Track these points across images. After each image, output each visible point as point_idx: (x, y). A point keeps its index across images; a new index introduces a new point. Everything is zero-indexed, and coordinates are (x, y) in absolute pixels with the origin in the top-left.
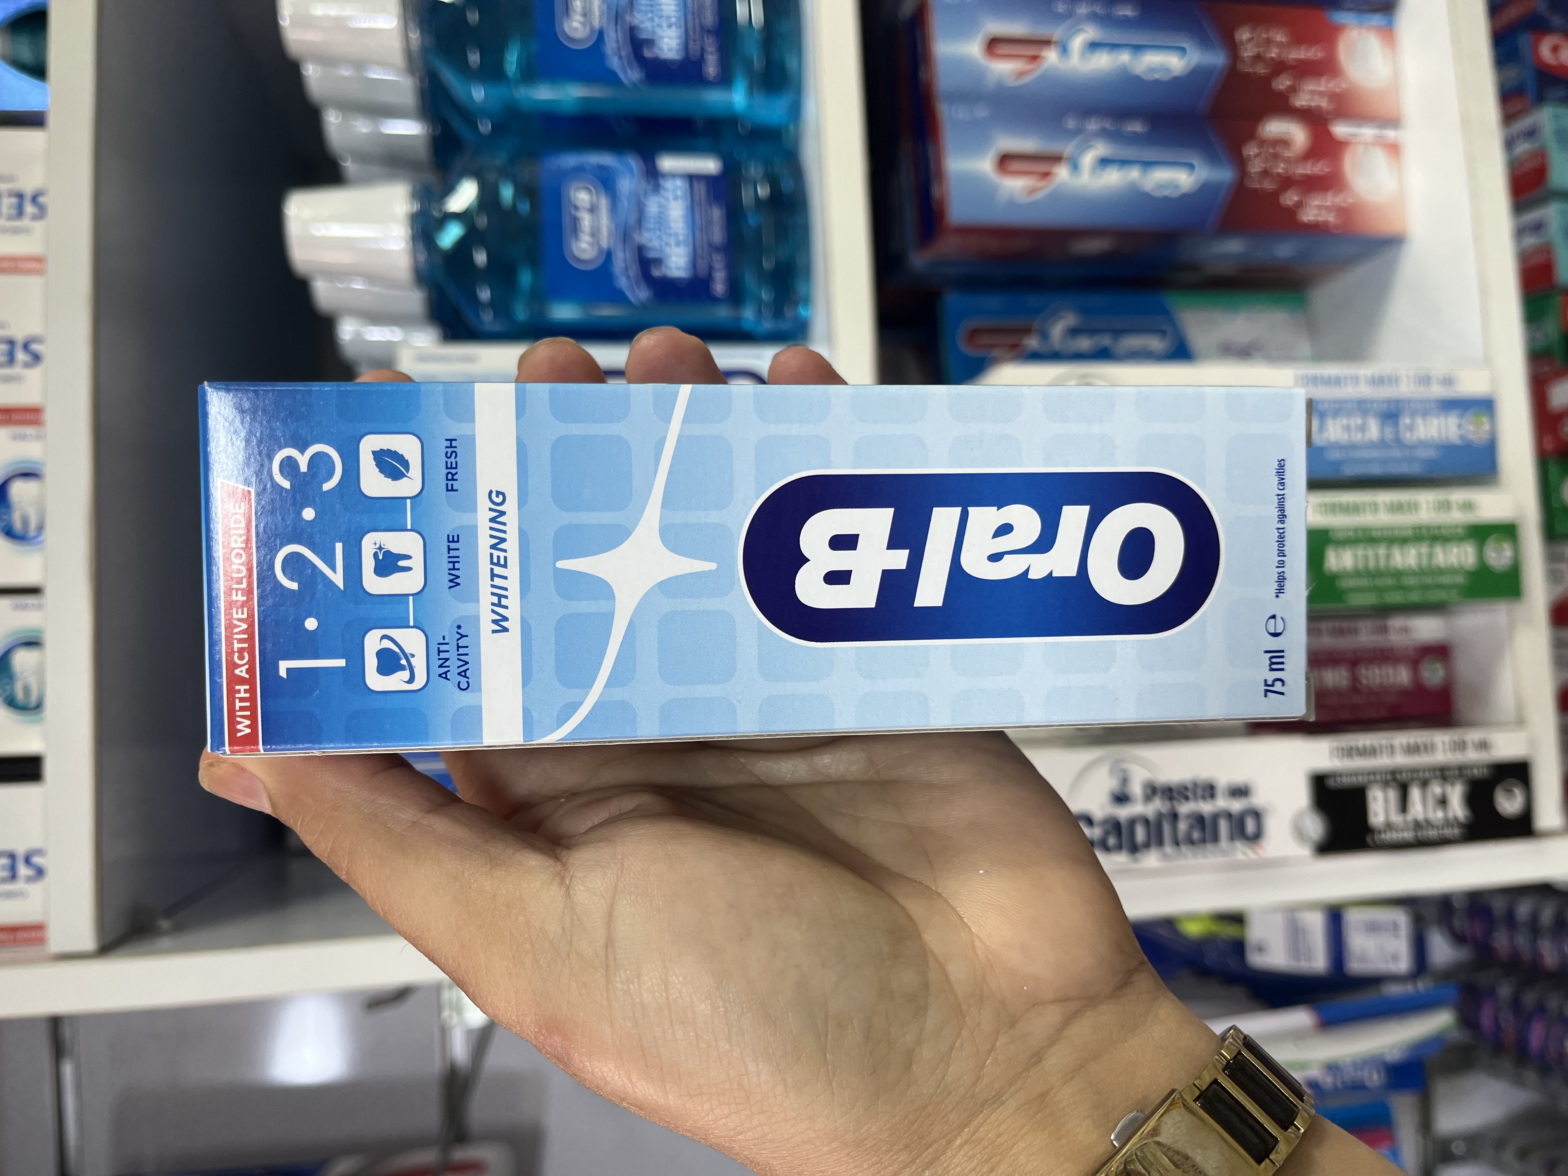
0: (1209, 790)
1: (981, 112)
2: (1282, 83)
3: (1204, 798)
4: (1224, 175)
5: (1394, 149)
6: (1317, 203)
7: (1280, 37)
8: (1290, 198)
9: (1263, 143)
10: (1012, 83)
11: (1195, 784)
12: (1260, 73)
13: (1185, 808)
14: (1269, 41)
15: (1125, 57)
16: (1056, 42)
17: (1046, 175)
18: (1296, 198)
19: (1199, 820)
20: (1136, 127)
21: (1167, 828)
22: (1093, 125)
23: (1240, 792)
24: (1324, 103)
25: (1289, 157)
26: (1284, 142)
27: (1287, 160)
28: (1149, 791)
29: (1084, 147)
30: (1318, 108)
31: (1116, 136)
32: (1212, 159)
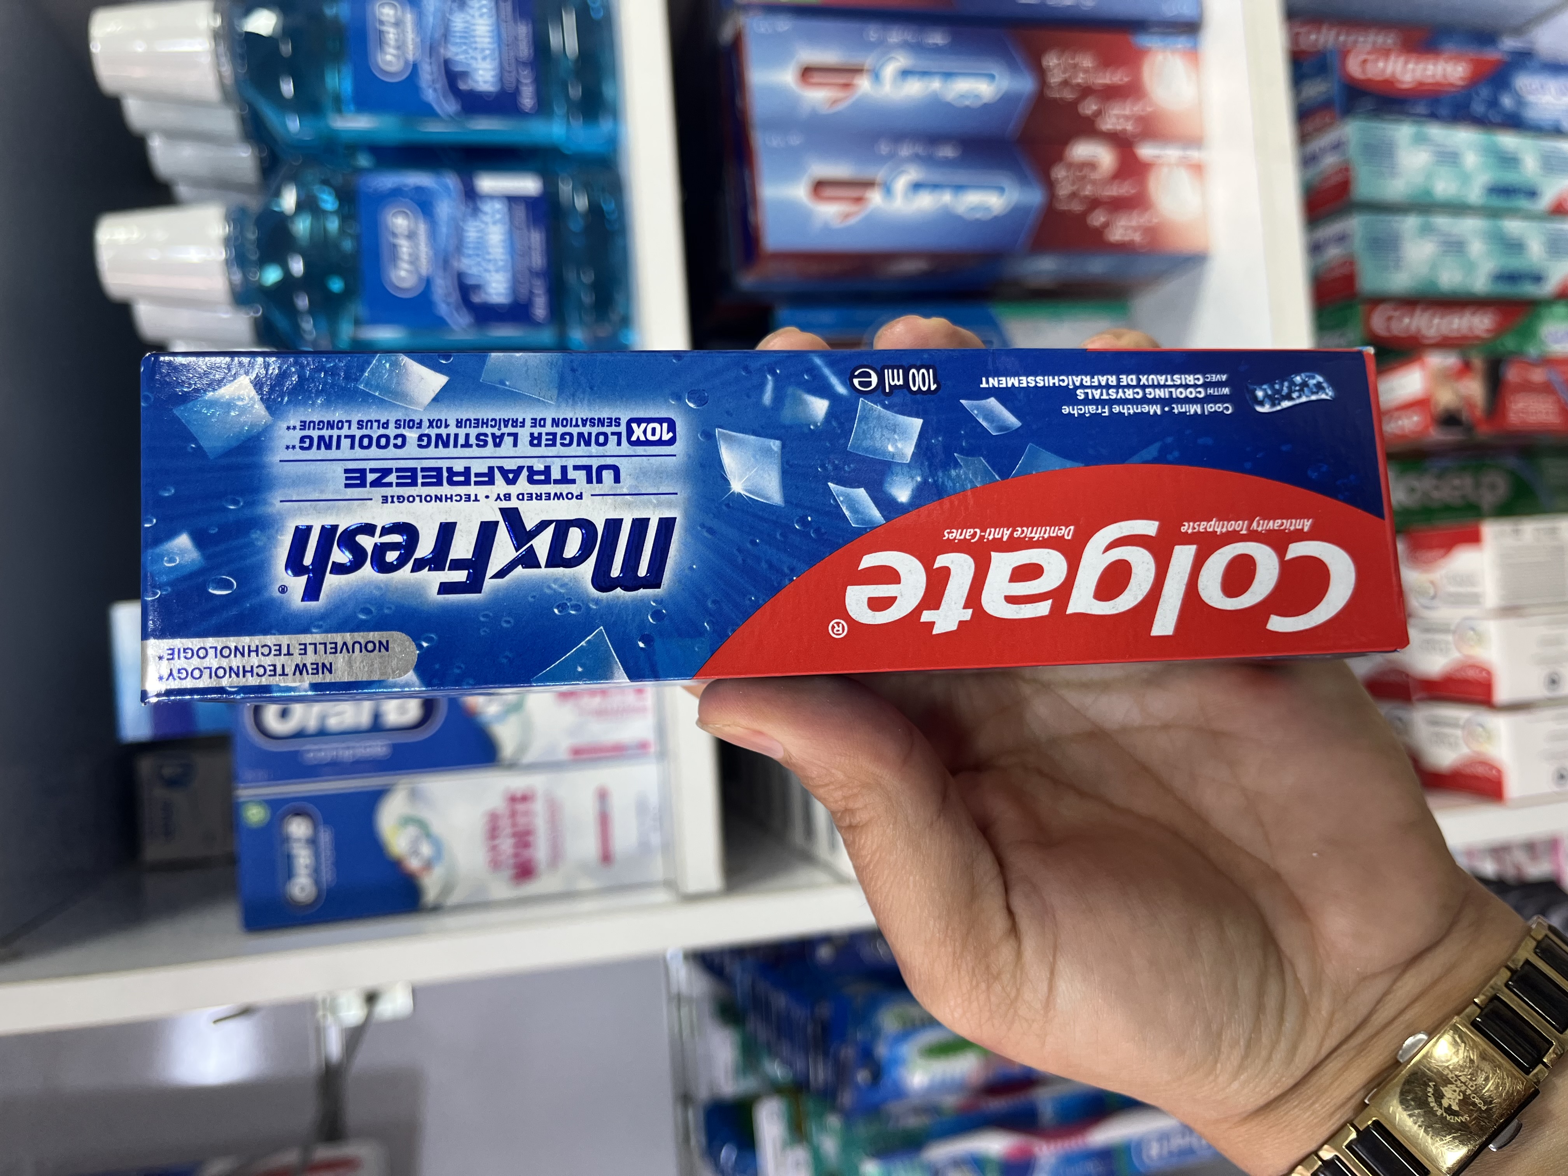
1: (795, 140)
2: (1089, 107)
4: (1034, 197)
5: (1198, 169)
6: (1123, 222)
7: (1087, 62)
8: (1098, 219)
9: (1070, 166)
10: (825, 111)
12: (1067, 99)
14: (1075, 66)
15: (935, 84)
16: (868, 71)
17: (860, 200)
18: (1103, 218)
20: (948, 152)
22: (905, 151)
24: (1129, 127)
25: (1096, 180)
26: (1091, 165)
27: (1094, 182)
29: (897, 172)
30: (1124, 131)
31: (928, 161)
32: (1023, 180)
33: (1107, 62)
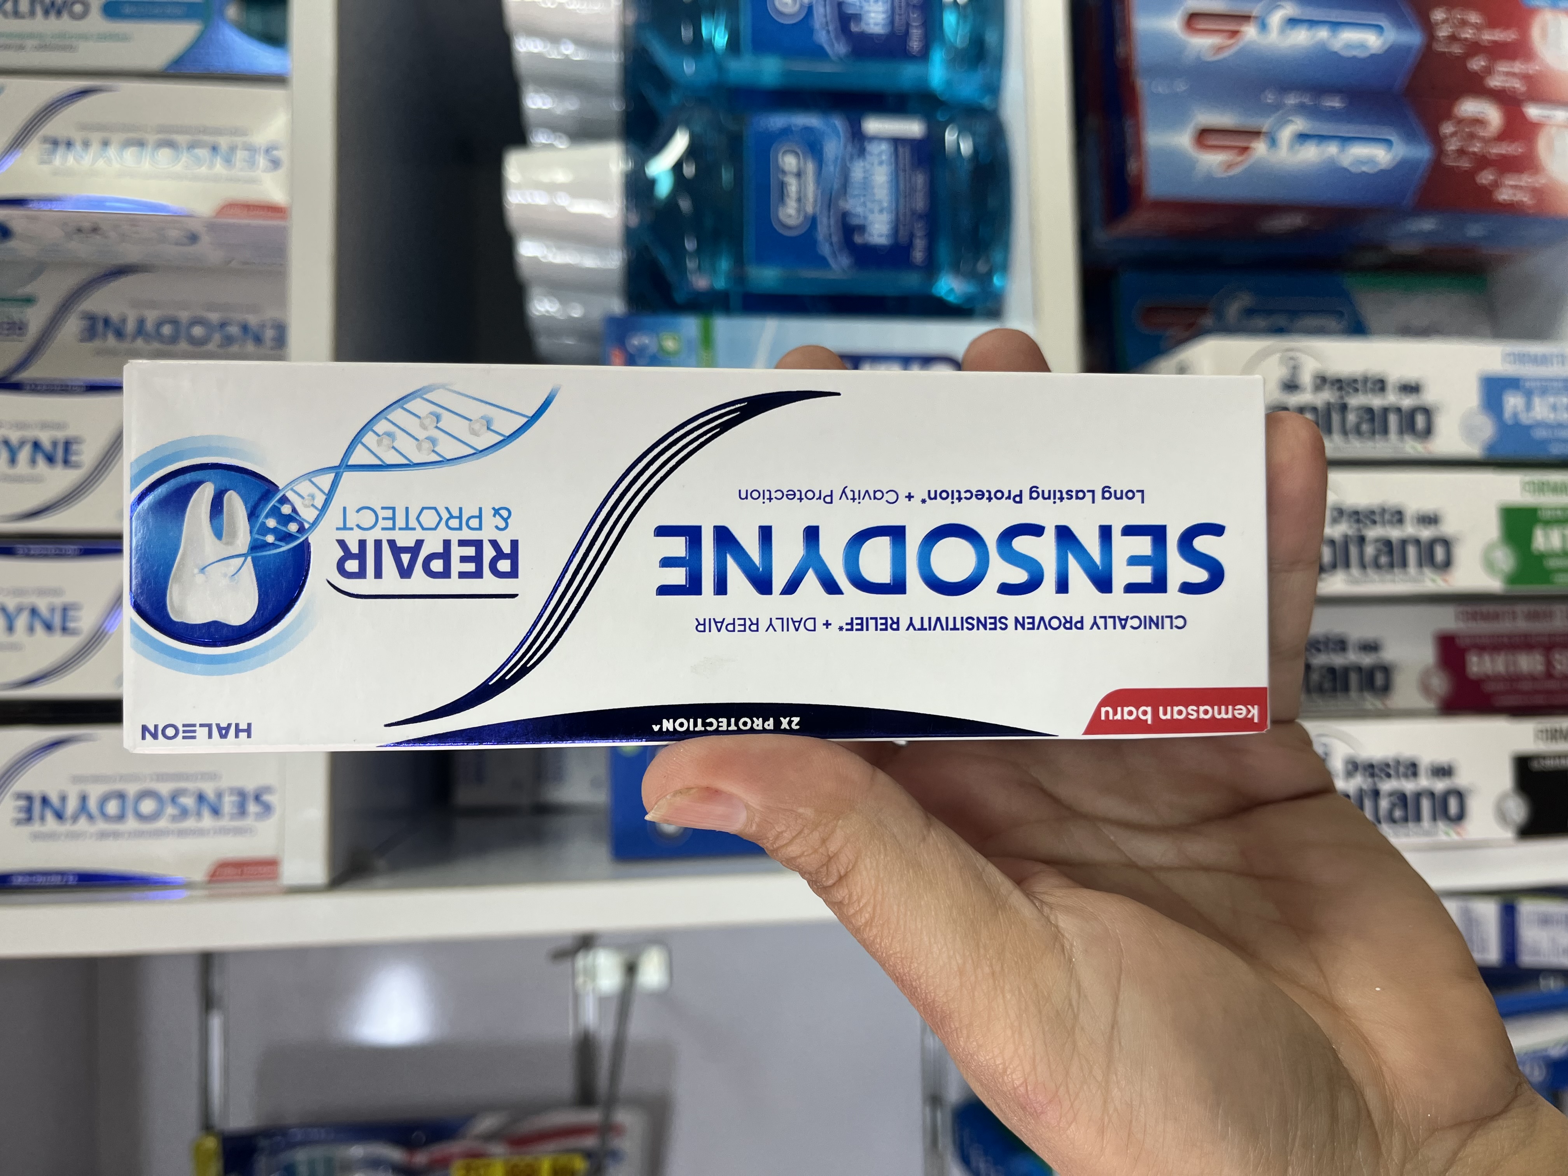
0: (1412, 769)
1: (1181, 87)
2: (1478, 64)
3: (1406, 776)
4: (1422, 152)
6: (1512, 183)
7: (1474, 18)
8: (1486, 177)
9: (1458, 122)
10: (1210, 58)
11: (1397, 762)
12: (1455, 53)
13: (1387, 786)
14: (1464, 23)
15: (1323, 34)
16: (1256, 18)
17: (1245, 150)
18: (1491, 177)
19: (1402, 798)
20: (1335, 103)
21: (1368, 804)
22: (1291, 100)
23: (1443, 771)
24: (1517, 85)
25: (1484, 137)
26: (1479, 122)
27: (1484, 140)
28: (1351, 767)
29: (1284, 122)
30: (1514, 90)
31: (1313, 112)
32: (1410, 137)
33: (1495, 20)
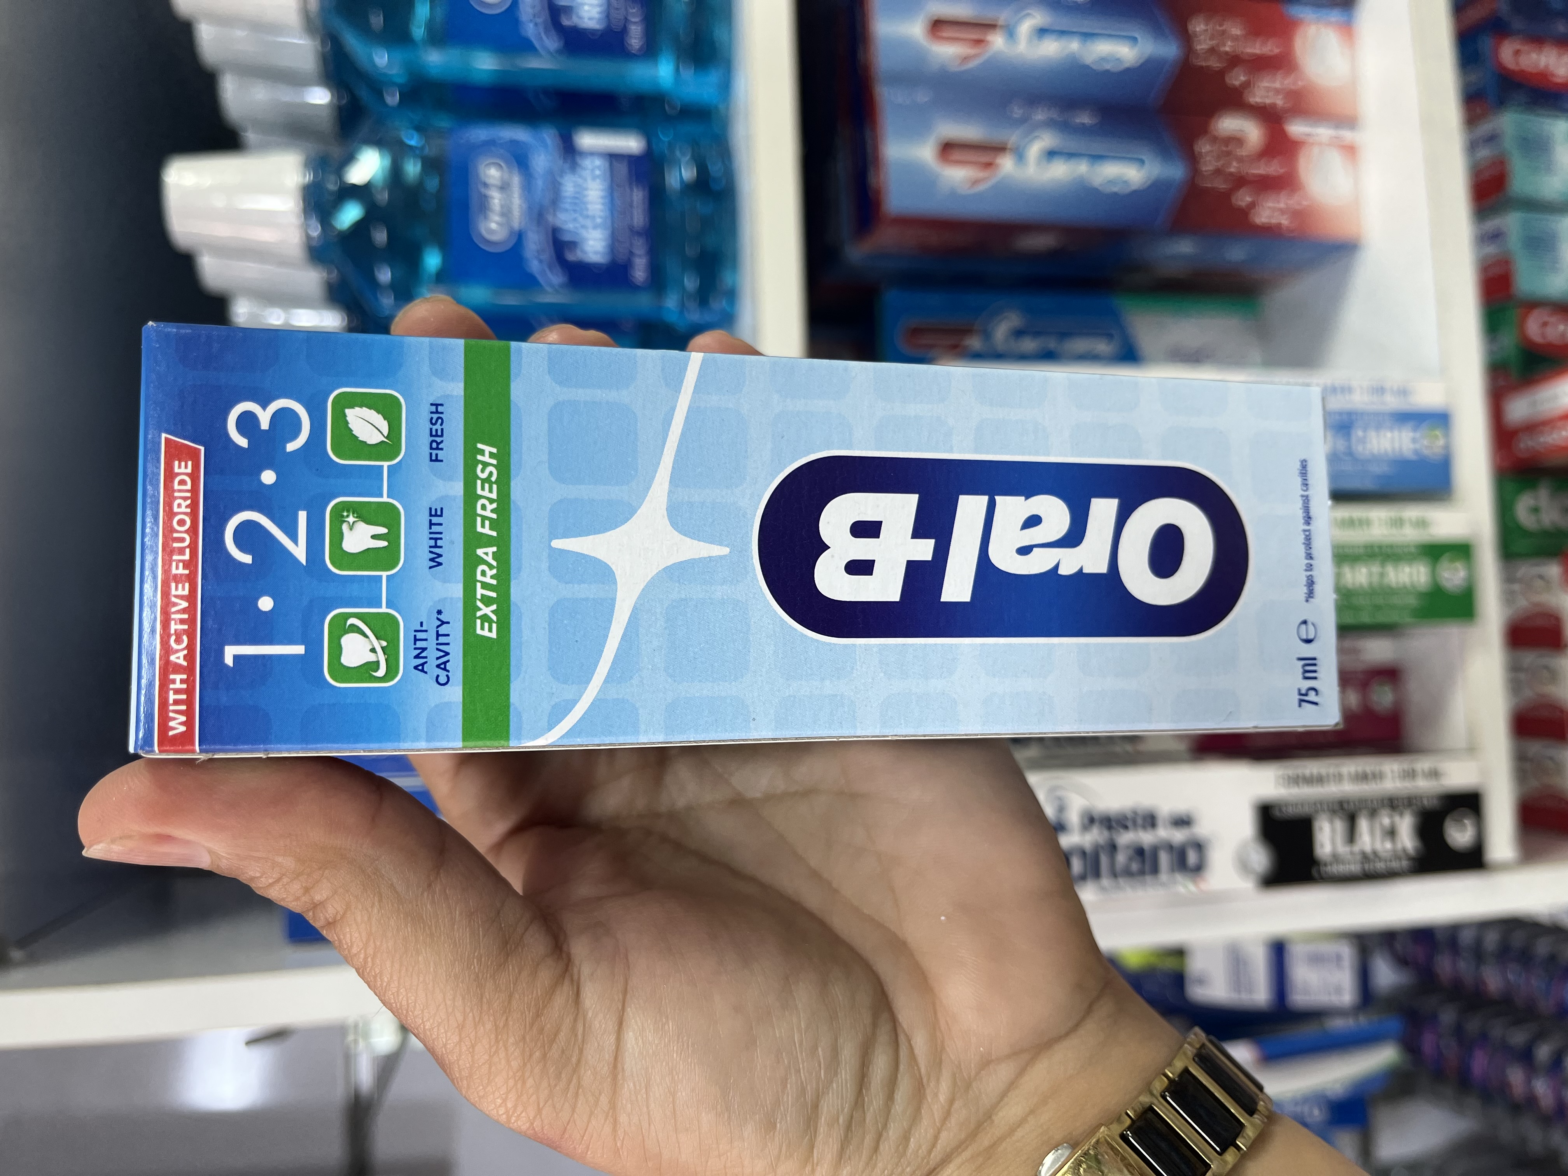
0: (1150, 820)
1: (922, 96)
2: (1237, 78)
3: (1144, 827)
4: (1176, 171)
5: (1350, 151)
6: (1269, 204)
7: (1235, 30)
8: (1243, 198)
9: (1215, 139)
10: (952, 68)
11: (1135, 813)
12: (1214, 67)
13: (1126, 838)
14: (1224, 32)
15: (1074, 45)
16: (1002, 26)
17: (990, 166)
18: (1248, 199)
19: (1140, 852)
20: (1085, 118)
21: (1104, 860)
22: (1040, 115)
23: (1182, 822)
24: (1279, 101)
25: (1242, 156)
26: (1237, 140)
27: (1240, 160)
28: (1086, 821)
29: (1031, 137)
30: (1273, 106)
31: (1063, 127)
32: (1164, 153)
33: (1257, 30)
